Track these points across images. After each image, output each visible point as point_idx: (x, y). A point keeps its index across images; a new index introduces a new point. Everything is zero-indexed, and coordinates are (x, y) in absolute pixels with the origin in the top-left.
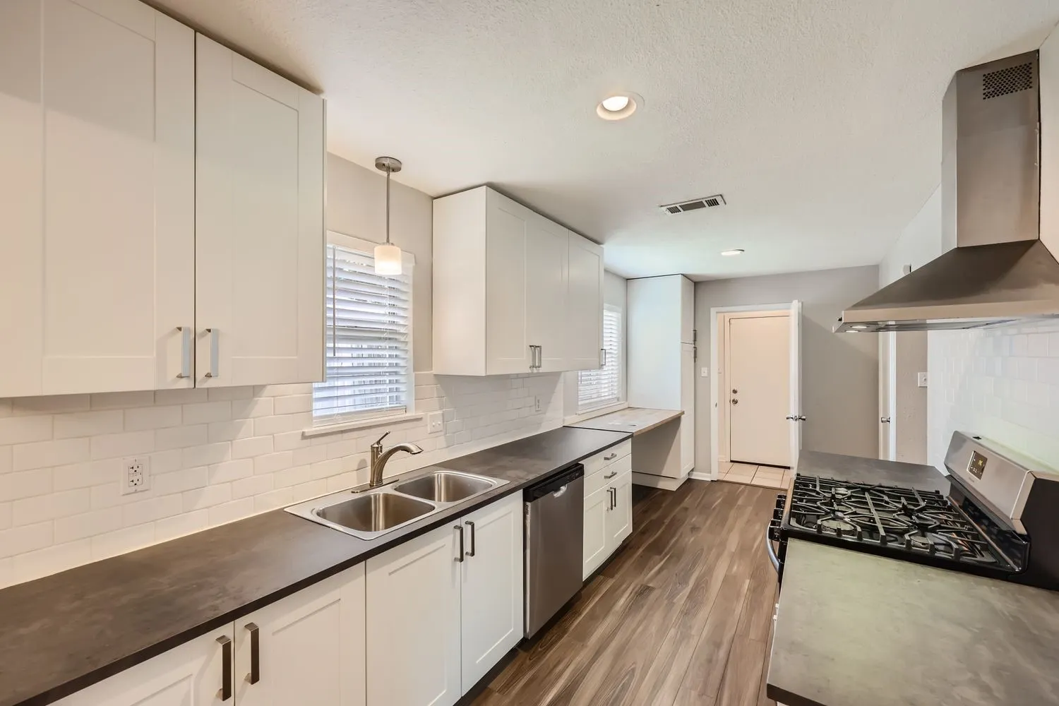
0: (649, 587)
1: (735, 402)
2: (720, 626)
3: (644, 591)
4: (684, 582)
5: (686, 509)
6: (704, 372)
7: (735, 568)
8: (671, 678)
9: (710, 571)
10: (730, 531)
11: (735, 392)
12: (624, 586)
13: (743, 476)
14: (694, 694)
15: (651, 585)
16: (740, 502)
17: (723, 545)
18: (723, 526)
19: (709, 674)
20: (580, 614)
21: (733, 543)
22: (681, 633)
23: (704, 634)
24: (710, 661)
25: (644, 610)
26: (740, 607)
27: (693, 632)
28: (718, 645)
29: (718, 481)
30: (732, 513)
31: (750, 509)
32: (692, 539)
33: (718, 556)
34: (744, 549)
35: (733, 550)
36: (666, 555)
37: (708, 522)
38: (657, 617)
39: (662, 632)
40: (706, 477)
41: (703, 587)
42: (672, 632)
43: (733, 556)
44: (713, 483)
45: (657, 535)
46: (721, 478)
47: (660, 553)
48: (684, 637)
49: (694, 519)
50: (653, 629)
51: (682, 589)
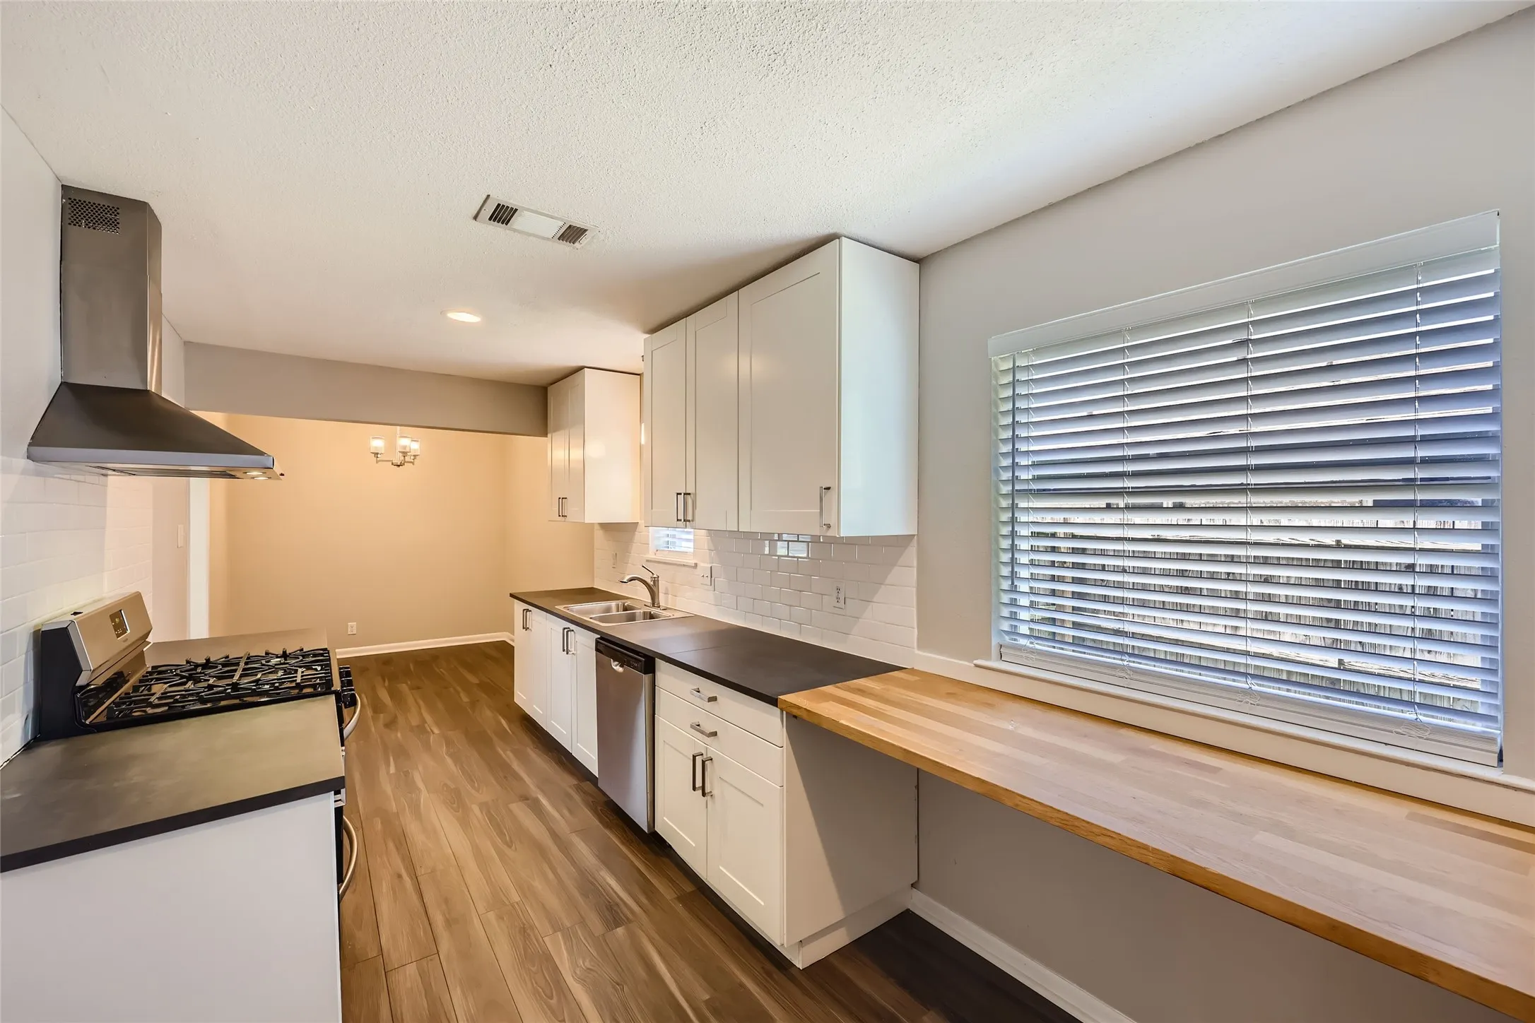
0: (618, 926)
3: (615, 917)
4: (587, 979)
22: (504, 903)
48: (498, 904)
50: (537, 885)
51: (574, 964)
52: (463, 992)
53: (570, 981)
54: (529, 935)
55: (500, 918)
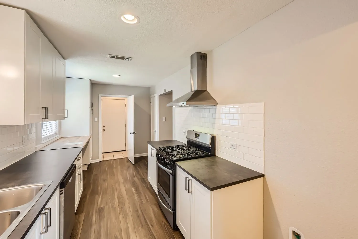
0: (102, 207)
1: (104, 130)
2: (134, 205)
3: (101, 211)
4: (113, 199)
5: (96, 175)
6: (96, 119)
7: (127, 186)
8: (130, 229)
9: (120, 191)
10: (117, 176)
11: (104, 127)
12: (91, 213)
13: (110, 157)
14: (140, 228)
15: (102, 206)
16: (114, 166)
17: (118, 181)
18: (114, 175)
19: (140, 220)
20: (78, 235)
21: (121, 179)
22: (124, 214)
23: (131, 210)
24: (138, 217)
25: (106, 216)
26: (136, 197)
27: (128, 212)
28: (137, 211)
29: (102, 161)
30: (115, 170)
31: (119, 167)
32: (106, 184)
33: (119, 186)
34: (125, 180)
35: (123, 181)
36: (100, 194)
37: (108, 176)
38: (112, 215)
39: (118, 218)
40: (97, 161)
41: (121, 197)
42: (121, 216)
43: (123, 183)
44: (100, 162)
45: (91, 188)
46: (103, 160)
47: (97, 194)
48: (126, 216)
49: (102, 177)
50: (114, 219)
51: (115, 201)
52: (135, 199)
53: (117, 199)
54: (121, 206)
55: (126, 211)
